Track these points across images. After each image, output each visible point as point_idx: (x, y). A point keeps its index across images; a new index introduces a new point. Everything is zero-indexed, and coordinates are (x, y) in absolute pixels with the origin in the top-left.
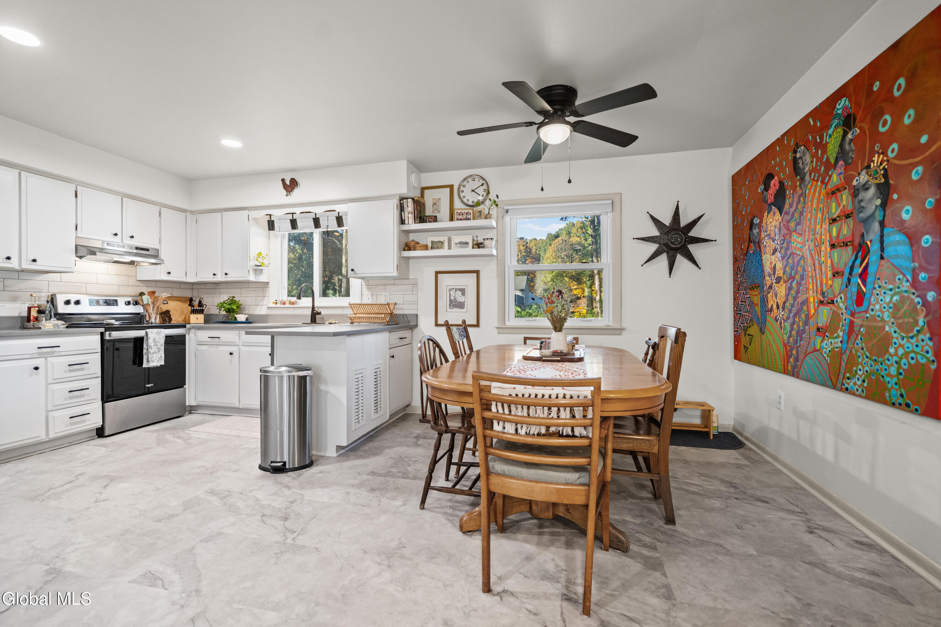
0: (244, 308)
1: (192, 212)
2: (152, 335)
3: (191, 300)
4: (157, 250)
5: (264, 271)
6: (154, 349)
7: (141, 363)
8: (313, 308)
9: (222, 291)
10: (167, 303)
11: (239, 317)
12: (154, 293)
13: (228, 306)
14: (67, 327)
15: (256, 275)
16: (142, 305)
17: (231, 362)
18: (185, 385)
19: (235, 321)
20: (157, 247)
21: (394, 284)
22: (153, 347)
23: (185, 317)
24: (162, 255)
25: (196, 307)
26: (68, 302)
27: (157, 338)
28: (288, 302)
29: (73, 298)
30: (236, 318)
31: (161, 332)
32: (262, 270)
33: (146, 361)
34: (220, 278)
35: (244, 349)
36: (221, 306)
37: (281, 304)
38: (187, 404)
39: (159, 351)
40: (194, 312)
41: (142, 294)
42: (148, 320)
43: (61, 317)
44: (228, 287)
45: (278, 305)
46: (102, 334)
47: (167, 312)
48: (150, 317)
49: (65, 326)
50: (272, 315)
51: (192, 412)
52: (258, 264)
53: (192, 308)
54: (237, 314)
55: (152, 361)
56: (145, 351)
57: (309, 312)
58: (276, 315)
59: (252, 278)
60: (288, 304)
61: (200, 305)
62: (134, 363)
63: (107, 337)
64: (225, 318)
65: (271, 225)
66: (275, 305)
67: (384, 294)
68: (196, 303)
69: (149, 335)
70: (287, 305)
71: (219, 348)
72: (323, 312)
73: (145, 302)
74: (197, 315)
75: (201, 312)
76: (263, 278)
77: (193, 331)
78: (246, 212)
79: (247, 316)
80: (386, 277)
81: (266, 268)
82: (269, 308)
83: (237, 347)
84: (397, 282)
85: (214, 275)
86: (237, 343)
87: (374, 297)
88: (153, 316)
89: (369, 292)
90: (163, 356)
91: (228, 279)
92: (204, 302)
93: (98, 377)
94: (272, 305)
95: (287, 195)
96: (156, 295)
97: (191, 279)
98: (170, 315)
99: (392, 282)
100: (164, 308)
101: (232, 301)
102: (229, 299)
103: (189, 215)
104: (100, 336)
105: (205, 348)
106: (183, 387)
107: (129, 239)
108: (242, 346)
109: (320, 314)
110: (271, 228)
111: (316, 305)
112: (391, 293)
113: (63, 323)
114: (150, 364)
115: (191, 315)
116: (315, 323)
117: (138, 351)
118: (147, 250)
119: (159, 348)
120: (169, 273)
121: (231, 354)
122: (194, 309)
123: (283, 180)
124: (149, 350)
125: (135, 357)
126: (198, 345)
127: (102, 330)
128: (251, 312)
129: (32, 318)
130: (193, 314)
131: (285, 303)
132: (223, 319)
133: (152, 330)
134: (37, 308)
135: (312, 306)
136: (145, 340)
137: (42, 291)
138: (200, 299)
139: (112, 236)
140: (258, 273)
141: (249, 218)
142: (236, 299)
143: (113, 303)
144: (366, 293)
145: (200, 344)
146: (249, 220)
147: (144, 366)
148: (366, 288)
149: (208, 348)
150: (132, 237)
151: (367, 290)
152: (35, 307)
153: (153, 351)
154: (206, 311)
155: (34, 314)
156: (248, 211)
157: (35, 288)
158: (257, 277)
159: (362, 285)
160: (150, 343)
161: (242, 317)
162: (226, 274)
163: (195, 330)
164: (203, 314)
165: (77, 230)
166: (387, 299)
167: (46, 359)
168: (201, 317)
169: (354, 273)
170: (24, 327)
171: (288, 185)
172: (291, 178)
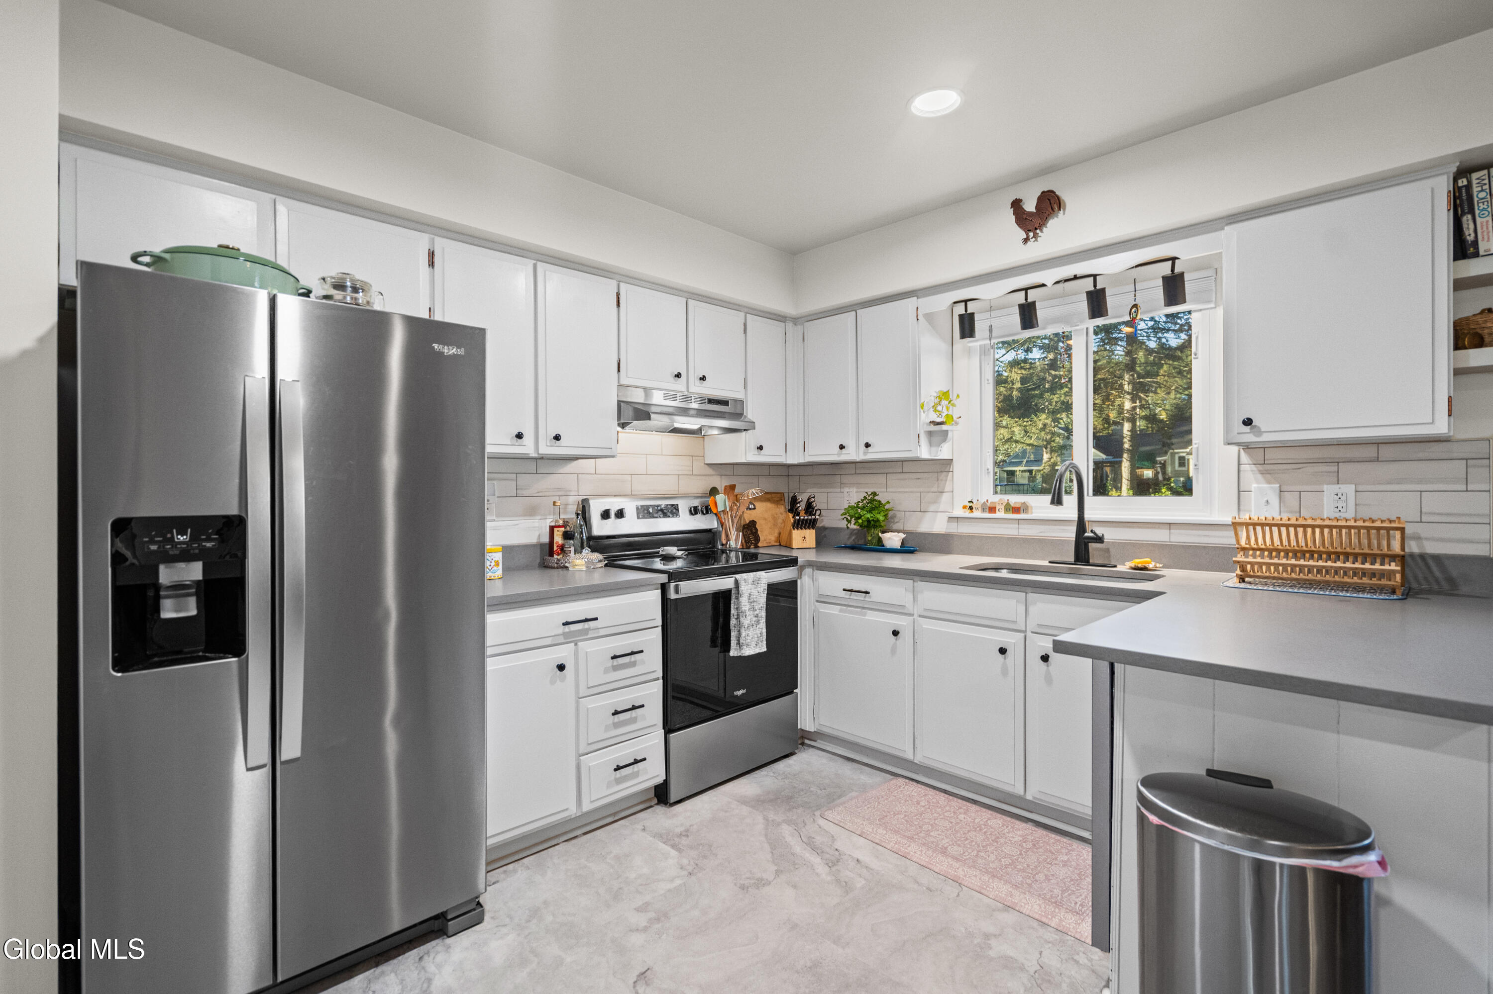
0: (894, 516)
1: (796, 320)
2: (746, 587)
3: (794, 501)
4: (740, 403)
5: (950, 434)
6: (749, 618)
7: (726, 647)
8: (1081, 524)
9: (845, 479)
10: (755, 509)
11: (889, 538)
12: (732, 487)
13: (869, 516)
14: (606, 565)
15: (931, 444)
16: (716, 514)
17: (894, 650)
18: (797, 688)
19: (880, 548)
20: (739, 396)
22: (748, 613)
23: (780, 534)
24: (750, 413)
25: (803, 516)
26: (606, 515)
27: (754, 592)
28: (1003, 507)
29: (614, 504)
30: (880, 540)
31: (759, 579)
32: (947, 432)
33: (736, 642)
34: (854, 453)
35: (927, 624)
36: (852, 513)
37: (984, 510)
38: (799, 727)
39: (758, 622)
40: (799, 525)
41: (714, 491)
42: (724, 542)
43: (597, 544)
44: (858, 472)
45: (977, 514)
46: (664, 588)
47: (753, 523)
48: (727, 536)
49: (603, 564)
50: (961, 537)
51: (807, 741)
52: (939, 420)
53: (798, 518)
54: (883, 532)
55: (747, 645)
56: (733, 622)
57: (1071, 533)
58: (971, 537)
59: (924, 452)
60: (1003, 510)
61: (810, 508)
62: (714, 643)
63: (673, 596)
64: (853, 538)
65: (967, 326)
66: (967, 514)
67: (1330, 490)
68: (802, 506)
69: (743, 588)
70: (1000, 514)
71: (865, 615)
72: (1109, 534)
73: (721, 508)
74: (804, 530)
75: (811, 524)
76: (944, 453)
77: (808, 571)
78: (912, 302)
79: (902, 536)
81: (954, 428)
82: (953, 519)
83: (911, 618)
85: (842, 447)
86: (910, 607)
87: (1291, 499)
88: (732, 533)
89: (1269, 482)
90: (764, 630)
91: (871, 455)
92: (817, 504)
93: (658, 679)
94: (959, 512)
95: (1026, 240)
96: (737, 491)
97: (794, 458)
98: (757, 530)
99: (1371, 452)
100: (748, 516)
101: (873, 503)
102: (865, 497)
103: (790, 325)
104: (660, 590)
105: (834, 610)
106: (792, 692)
107: (698, 382)
108: (920, 616)
109: (1099, 539)
110: (967, 331)
111: (1088, 516)
112: (1360, 488)
113: (601, 556)
114: (743, 652)
115: (793, 531)
116: (1087, 562)
117: (721, 620)
118: (725, 403)
119: (757, 616)
120: (760, 448)
121: (895, 633)
122: (799, 520)
123: (1017, 205)
124: (742, 619)
125: (714, 630)
126: (818, 601)
127: (664, 578)
128: (909, 527)
129: (555, 548)
130: (798, 529)
131: (995, 508)
132: (849, 538)
133: (744, 575)
134: (563, 529)
135: (1077, 519)
136: (733, 597)
137: (568, 493)
138: (809, 499)
139: (672, 379)
140: (935, 439)
141: (917, 316)
142: (881, 497)
143: (672, 511)
144: (1258, 483)
145: (823, 600)
146: (918, 319)
147: (733, 653)
148: (1259, 471)
149: (841, 611)
150: (703, 378)
151: (1259, 476)
152: (559, 527)
153: (748, 622)
154: (819, 524)
155: (558, 539)
156: (915, 298)
157: (559, 489)
158: (934, 449)
159: (1239, 465)
160: (743, 604)
161: (894, 538)
162: (867, 445)
163: (813, 570)
164: (813, 529)
165: (619, 371)
166: (1344, 505)
167: (576, 644)
168: (810, 535)
169: (1251, 429)
170: (544, 566)
171: (1031, 214)
172: (1043, 192)
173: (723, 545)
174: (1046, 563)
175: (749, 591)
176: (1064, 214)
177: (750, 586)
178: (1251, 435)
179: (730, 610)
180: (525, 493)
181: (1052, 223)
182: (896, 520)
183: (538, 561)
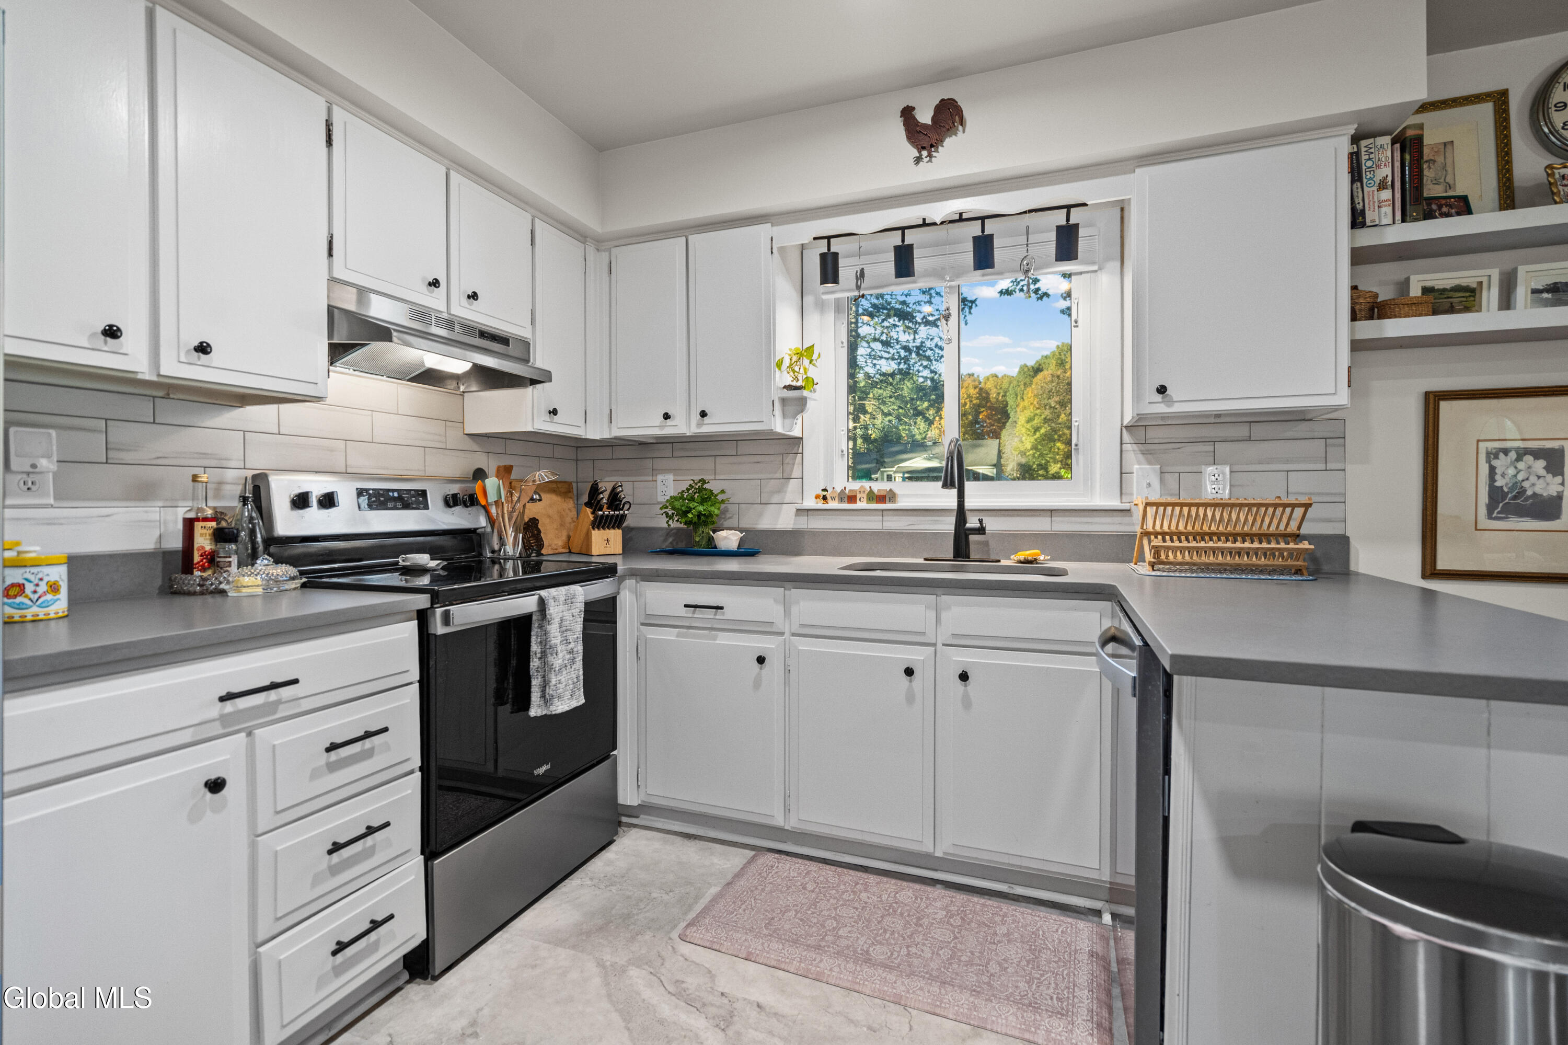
0: (731, 511)
1: (601, 243)
2: (557, 609)
3: (595, 491)
4: (526, 345)
5: (807, 404)
6: (560, 655)
7: (523, 703)
8: (961, 513)
9: (659, 464)
10: (540, 500)
11: (726, 538)
12: (508, 469)
13: (701, 508)
14: (304, 586)
15: (784, 416)
16: (484, 507)
17: (757, 684)
18: (615, 748)
19: (713, 551)
20: (524, 334)
21: (1249, 439)
22: (559, 649)
23: (569, 537)
24: (540, 359)
25: (607, 511)
26: (301, 501)
27: (567, 616)
28: (865, 496)
29: (317, 486)
30: (711, 539)
31: (574, 597)
32: (804, 400)
33: (539, 694)
34: (683, 426)
35: (804, 645)
37: (841, 500)
38: (620, 802)
39: (573, 661)
40: (601, 523)
41: (479, 474)
42: (496, 547)
43: (285, 550)
44: (676, 454)
45: (833, 505)
46: (423, 617)
47: (534, 523)
48: (501, 538)
49: (297, 583)
50: (814, 533)
52: (794, 384)
53: (601, 513)
55: (556, 699)
56: (535, 663)
57: (948, 525)
58: (826, 533)
59: (778, 426)
60: (865, 500)
61: (615, 500)
62: (500, 698)
63: (439, 629)
64: (671, 540)
65: (830, 268)
66: (820, 505)
67: (1208, 470)
68: (604, 497)
69: (553, 611)
70: (862, 504)
71: (715, 638)
72: (992, 525)
73: (492, 497)
74: (607, 531)
75: (616, 522)
76: (798, 428)
77: (630, 583)
78: (764, 231)
79: (740, 534)
80: (1218, 415)
81: (813, 395)
82: (799, 512)
83: (779, 638)
84: (1258, 431)
85: (667, 416)
86: (780, 624)
87: (1171, 480)
88: (509, 536)
89: (1150, 463)
90: (581, 672)
91: (708, 428)
92: (626, 494)
93: (412, 773)
94: (810, 502)
95: (918, 160)
96: (514, 476)
97: (596, 432)
98: (539, 531)
99: (1243, 431)
100: (532, 511)
101: (702, 493)
102: (691, 485)
103: (590, 249)
104: (416, 622)
105: (669, 635)
106: (611, 757)
107: (464, 301)
108: (793, 635)
109: (982, 531)
110: (830, 276)
112: (1236, 468)
113: (293, 571)
115: (593, 532)
116: (967, 557)
117: (514, 662)
118: (504, 340)
119: (571, 652)
120: (554, 412)
121: (761, 660)
122: (602, 516)
123: (908, 113)
124: (550, 659)
125: (501, 678)
126: (643, 624)
127: (422, 601)
128: (745, 524)
129: (197, 558)
130: (599, 529)
131: (855, 497)
132: (665, 540)
133: (553, 591)
134: (214, 524)
135: (956, 508)
136: (535, 625)
137: (225, 464)
138: (614, 489)
139: (424, 288)
140: (790, 409)
141: (772, 248)
142: (714, 486)
143: (416, 500)
144: (1139, 464)
145: (651, 621)
146: (772, 253)
147: (535, 711)
148: (1141, 451)
150: (474, 296)
151: (1141, 457)
152: (206, 519)
153: (560, 661)
154: (629, 522)
155: (203, 541)
156: (769, 225)
157: (204, 455)
158: (788, 421)
159: (1121, 444)
160: (552, 635)
161: (732, 537)
162: (703, 414)
163: (637, 582)
164: (619, 528)
165: (330, 254)
166: (1221, 487)
167: (249, 734)
168: (615, 536)
169: (1163, 398)
170: (171, 590)
171: (925, 126)
172: (942, 100)
173: (493, 552)
174: (921, 561)
175: (561, 615)
176: (964, 132)
177: (561, 608)
178: (1162, 405)
179: (529, 646)
180: (128, 457)
181: (949, 142)
182: (728, 516)
183: (158, 582)
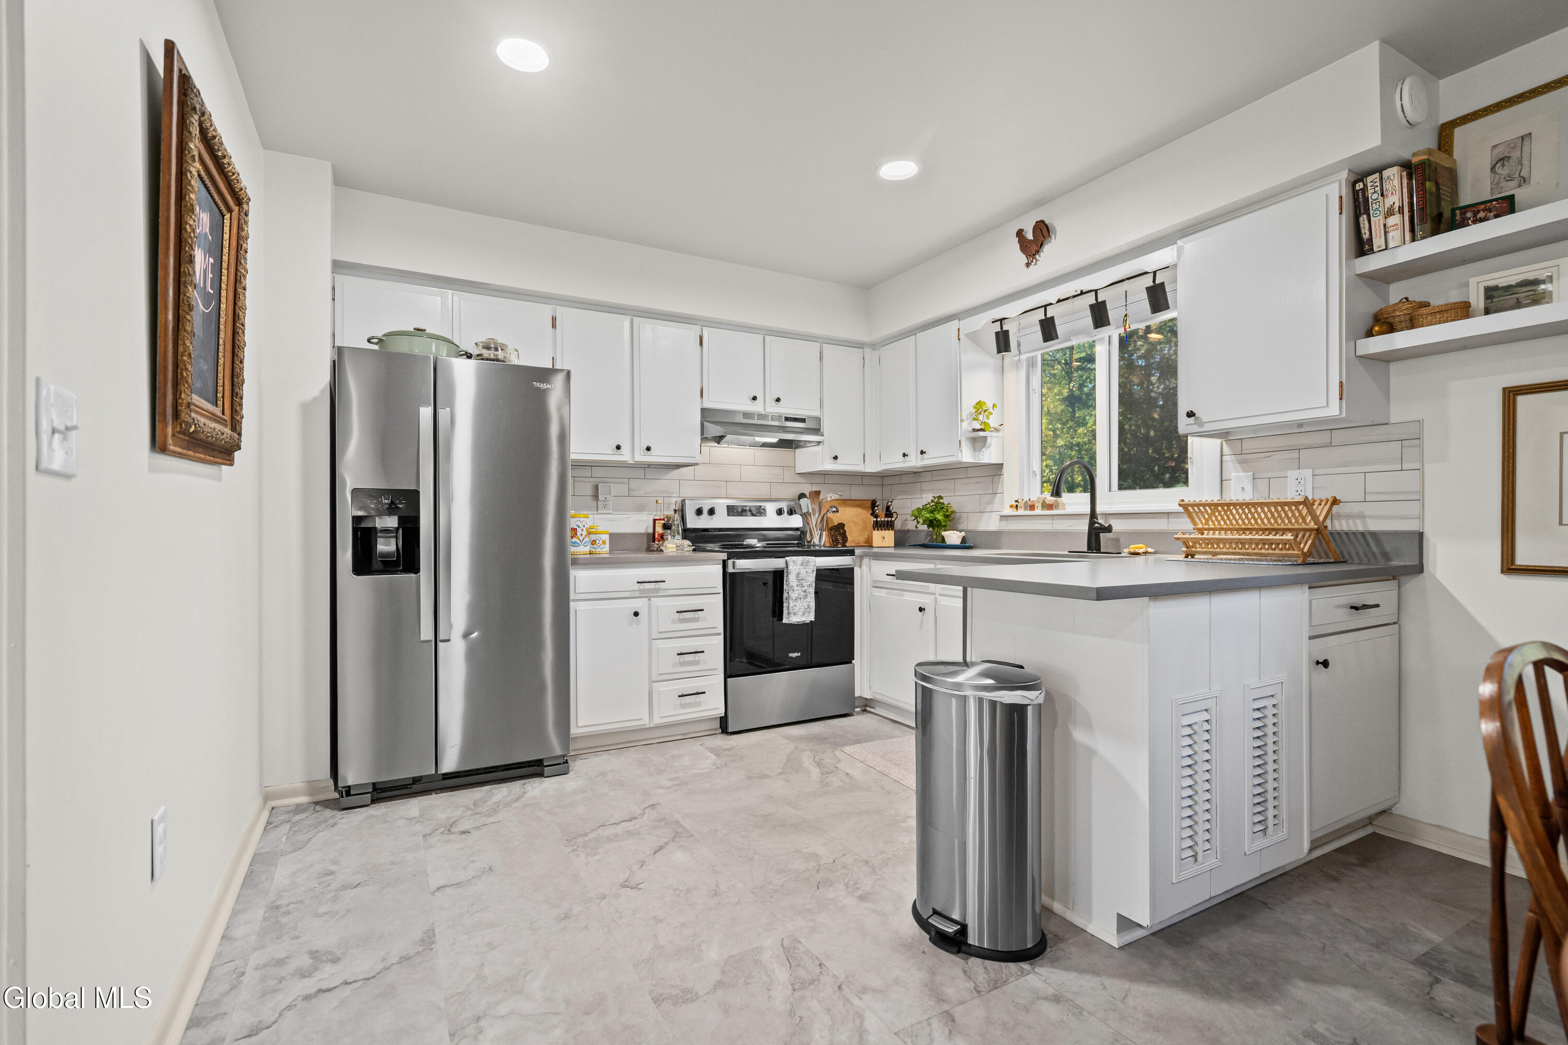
0: (959, 518)
1: (874, 346)
2: (795, 567)
3: (874, 504)
4: (818, 420)
5: (989, 440)
6: (798, 593)
7: (780, 616)
8: (1093, 514)
9: (925, 486)
10: (838, 512)
11: (948, 536)
12: (818, 493)
13: (929, 515)
14: (694, 550)
15: (974, 449)
16: (801, 515)
17: (920, 622)
18: (853, 658)
19: (942, 545)
20: (816, 413)
21: (1330, 445)
22: (796, 588)
23: (865, 536)
24: (825, 428)
25: (882, 519)
26: (699, 512)
27: (803, 572)
28: (1040, 505)
29: (707, 504)
30: (943, 539)
31: (808, 562)
32: (986, 437)
33: (787, 612)
34: (914, 462)
35: (944, 602)
36: (917, 515)
37: (1026, 509)
38: (857, 694)
39: (806, 597)
40: (878, 526)
41: (801, 496)
42: (809, 539)
43: (688, 533)
44: (933, 478)
45: (1021, 512)
46: (724, 563)
47: (841, 526)
48: (811, 535)
49: (690, 549)
50: (1009, 533)
51: (868, 709)
52: (978, 427)
53: (876, 519)
54: (945, 530)
55: (795, 614)
56: (785, 595)
57: (1083, 526)
58: (1016, 533)
59: (967, 456)
60: (1040, 508)
61: (889, 513)
62: (774, 616)
63: (730, 570)
65: (1003, 342)
67: (1293, 474)
68: (880, 511)
69: (792, 567)
70: (1038, 511)
71: (903, 596)
72: (1118, 526)
73: (804, 510)
74: (884, 531)
75: (889, 526)
76: (989, 456)
77: (866, 561)
78: (954, 324)
79: (963, 534)
80: (1300, 425)
81: (994, 434)
82: (1004, 517)
83: (933, 597)
84: (1338, 437)
85: (904, 455)
87: (1262, 484)
88: (816, 533)
89: (1245, 471)
90: (813, 605)
91: (928, 461)
92: (893, 508)
93: (719, 634)
94: (1008, 511)
95: (1028, 265)
96: (821, 497)
97: (873, 467)
98: (845, 532)
99: (1324, 438)
100: (836, 519)
101: (938, 505)
102: (932, 501)
103: (868, 351)
104: (722, 566)
105: (882, 593)
106: (851, 662)
107: (774, 403)
108: (941, 595)
109: (1109, 529)
110: (1002, 348)
111: (1099, 509)
112: (1317, 472)
113: (690, 543)
114: (790, 619)
115: (874, 532)
116: (1098, 550)
117: (778, 595)
118: (802, 420)
119: (805, 591)
120: (836, 458)
121: (921, 610)
122: (878, 521)
123: (1020, 233)
124: (791, 593)
125: (774, 604)
126: (874, 587)
127: (726, 556)
128: (971, 527)
129: (656, 536)
130: (878, 530)
131: (1034, 505)
132: (926, 538)
133: (794, 558)
134: (663, 522)
135: (1089, 513)
136: (785, 575)
137: (670, 495)
138: (888, 503)
139: (750, 402)
140: (978, 445)
141: (959, 336)
142: (945, 501)
143: (760, 512)
144: (1236, 472)
145: (877, 586)
146: (959, 339)
147: (785, 621)
148: (1238, 460)
149: (887, 594)
150: (778, 400)
151: (1238, 466)
152: (660, 520)
153: (796, 595)
154: (898, 525)
155: (659, 530)
156: (957, 320)
157: (663, 492)
158: (977, 453)
159: (1222, 455)
160: (790, 581)
161: (952, 535)
162: (922, 452)
163: (870, 559)
164: (892, 530)
165: (702, 396)
166: (1303, 488)
167: (649, 600)
168: (889, 535)
169: (1195, 420)
170: (649, 550)
171: (1030, 241)
172: (1037, 222)
173: (809, 542)
174: (1067, 553)
175: (798, 571)
176: (1055, 239)
177: (799, 567)
178: (1195, 426)
179: (783, 586)
180: (636, 493)
181: (1047, 248)
182: (962, 521)
183: (646, 546)
